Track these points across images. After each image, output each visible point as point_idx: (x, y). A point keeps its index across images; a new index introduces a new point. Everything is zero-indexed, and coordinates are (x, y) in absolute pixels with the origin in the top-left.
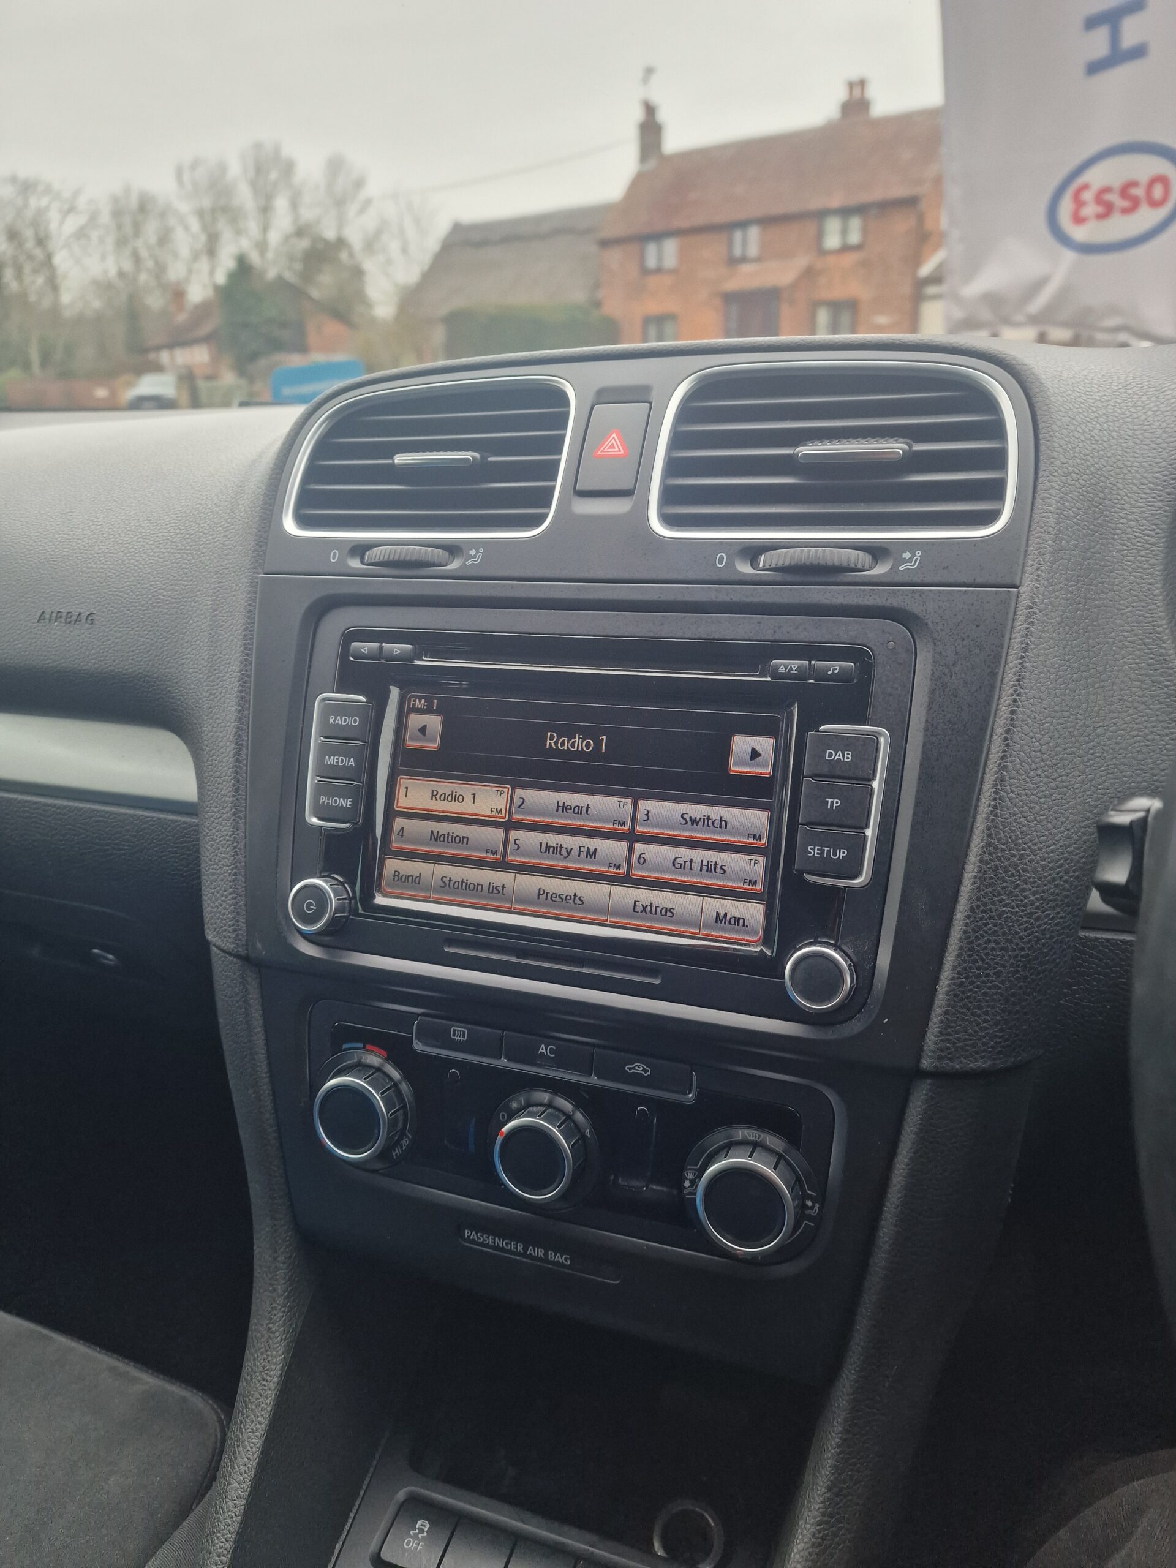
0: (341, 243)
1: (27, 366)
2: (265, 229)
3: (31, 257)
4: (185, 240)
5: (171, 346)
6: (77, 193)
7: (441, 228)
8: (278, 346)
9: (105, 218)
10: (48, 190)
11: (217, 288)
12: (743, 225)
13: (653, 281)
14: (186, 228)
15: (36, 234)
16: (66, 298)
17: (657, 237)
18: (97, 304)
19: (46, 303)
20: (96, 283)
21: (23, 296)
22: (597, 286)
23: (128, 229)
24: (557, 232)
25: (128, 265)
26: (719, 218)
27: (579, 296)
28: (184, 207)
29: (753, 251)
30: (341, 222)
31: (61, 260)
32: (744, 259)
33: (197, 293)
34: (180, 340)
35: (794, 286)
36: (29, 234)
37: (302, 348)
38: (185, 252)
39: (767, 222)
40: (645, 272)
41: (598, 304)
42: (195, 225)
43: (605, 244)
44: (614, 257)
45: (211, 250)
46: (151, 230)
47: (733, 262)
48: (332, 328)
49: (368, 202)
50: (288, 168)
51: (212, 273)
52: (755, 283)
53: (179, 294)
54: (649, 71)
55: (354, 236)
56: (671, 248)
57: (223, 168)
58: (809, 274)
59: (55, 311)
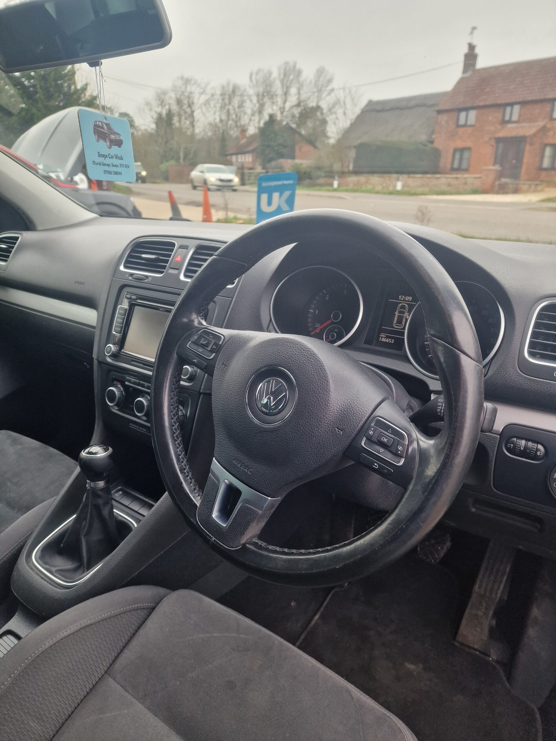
0: (318, 108)
1: (178, 159)
2: (285, 102)
3: (185, 112)
4: (249, 107)
5: (237, 154)
6: (206, 86)
7: (363, 103)
8: (281, 156)
9: (218, 96)
10: (195, 83)
11: (260, 129)
12: (512, 105)
13: (461, 130)
14: (251, 101)
15: (188, 102)
16: (197, 131)
17: (467, 109)
18: (210, 134)
19: (189, 133)
20: (210, 124)
21: (180, 128)
22: (433, 132)
23: (227, 101)
24: (418, 106)
25: (224, 117)
26: (499, 102)
27: (423, 138)
28: (251, 92)
29: (515, 118)
30: (319, 98)
31: (197, 114)
32: (510, 122)
33: (252, 130)
34: (241, 151)
35: (535, 135)
36: (185, 102)
37: (293, 157)
38: (249, 111)
39: (523, 103)
40: (458, 126)
41: (432, 142)
42: (255, 99)
43: (439, 112)
44: (444, 118)
45: (260, 112)
46: (236, 102)
47: (504, 122)
48: (307, 148)
49: (332, 90)
50: (299, 73)
51: (259, 122)
52: (514, 134)
53: (244, 131)
54: (474, 28)
55: (324, 105)
56: (473, 114)
57: (270, 73)
58: (544, 130)
59: (193, 135)
